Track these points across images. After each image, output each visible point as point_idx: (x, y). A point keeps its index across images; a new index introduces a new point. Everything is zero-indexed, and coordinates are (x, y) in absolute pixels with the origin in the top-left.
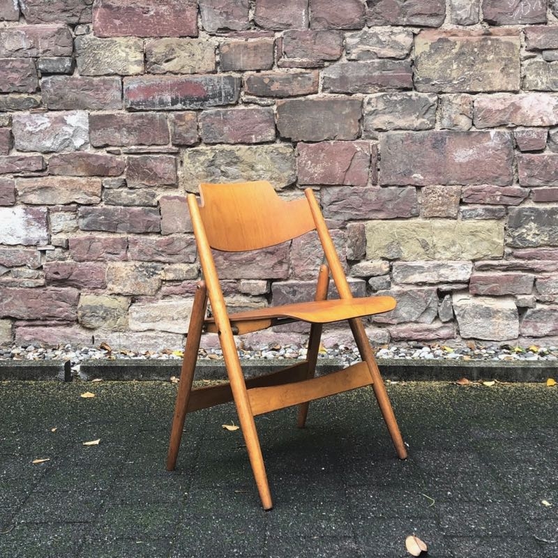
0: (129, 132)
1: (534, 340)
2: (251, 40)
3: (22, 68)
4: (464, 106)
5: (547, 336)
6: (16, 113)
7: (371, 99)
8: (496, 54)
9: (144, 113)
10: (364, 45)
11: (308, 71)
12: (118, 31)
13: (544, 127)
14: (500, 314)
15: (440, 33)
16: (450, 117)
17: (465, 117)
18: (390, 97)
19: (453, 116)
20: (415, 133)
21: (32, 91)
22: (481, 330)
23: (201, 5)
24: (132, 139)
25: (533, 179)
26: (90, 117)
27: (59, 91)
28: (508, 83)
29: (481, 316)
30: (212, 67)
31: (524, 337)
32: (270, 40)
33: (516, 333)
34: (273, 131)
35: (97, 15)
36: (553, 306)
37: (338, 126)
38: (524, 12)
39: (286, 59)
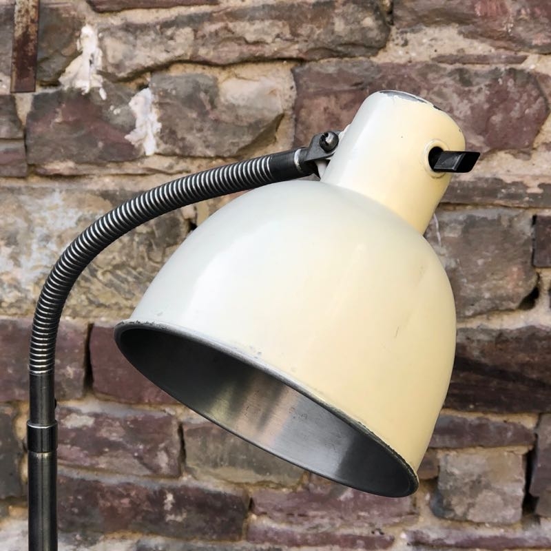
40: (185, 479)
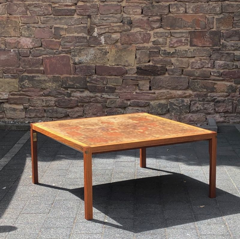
1: (30, 119)
4: (2, 41)
5: (34, 117)
8: (11, 25)
13: (28, 49)
14: (18, 110)
17: (3, 45)
22: (12, 115)
25: (26, 66)
28: (16, 34)
29: (12, 111)
31: (27, 118)
33: (24, 116)
36: (35, 108)
38: (20, 11)
40: (107, 85)
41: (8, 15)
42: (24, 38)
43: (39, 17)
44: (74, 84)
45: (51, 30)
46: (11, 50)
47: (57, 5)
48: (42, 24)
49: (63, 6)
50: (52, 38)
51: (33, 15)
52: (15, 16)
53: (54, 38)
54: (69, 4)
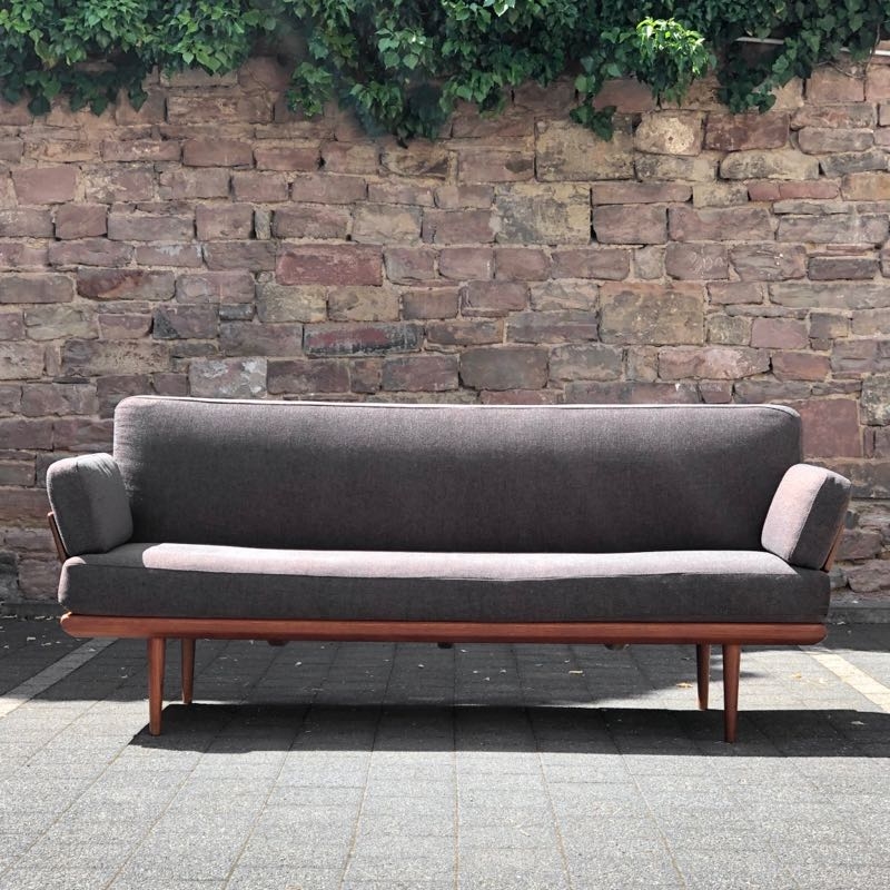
0: (308, 380)
2: (435, 289)
3: (202, 314)
4: (649, 358)
6: (193, 359)
7: (555, 349)
8: (679, 308)
9: (324, 360)
10: (548, 295)
11: (494, 319)
12: (300, 279)
13: (729, 380)
15: (623, 286)
16: (635, 369)
17: (650, 368)
18: (576, 346)
19: (638, 368)
20: (600, 384)
21: (210, 336)
23: (386, 255)
24: (311, 386)
26: (269, 364)
27: (239, 338)
28: (691, 337)
30: (394, 314)
32: (455, 289)
34: (456, 380)
35: (280, 264)
37: (522, 376)
38: (707, 267)
39: (470, 309)
41: (670, 279)
42: (717, 347)
43: (764, 284)
44: (870, 485)
45: (801, 323)
46: (674, 385)
47: (821, 249)
48: (773, 306)
49: (841, 252)
50: (805, 348)
51: (748, 278)
52: (689, 282)
53: (808, 347)
54: (860, 245)
